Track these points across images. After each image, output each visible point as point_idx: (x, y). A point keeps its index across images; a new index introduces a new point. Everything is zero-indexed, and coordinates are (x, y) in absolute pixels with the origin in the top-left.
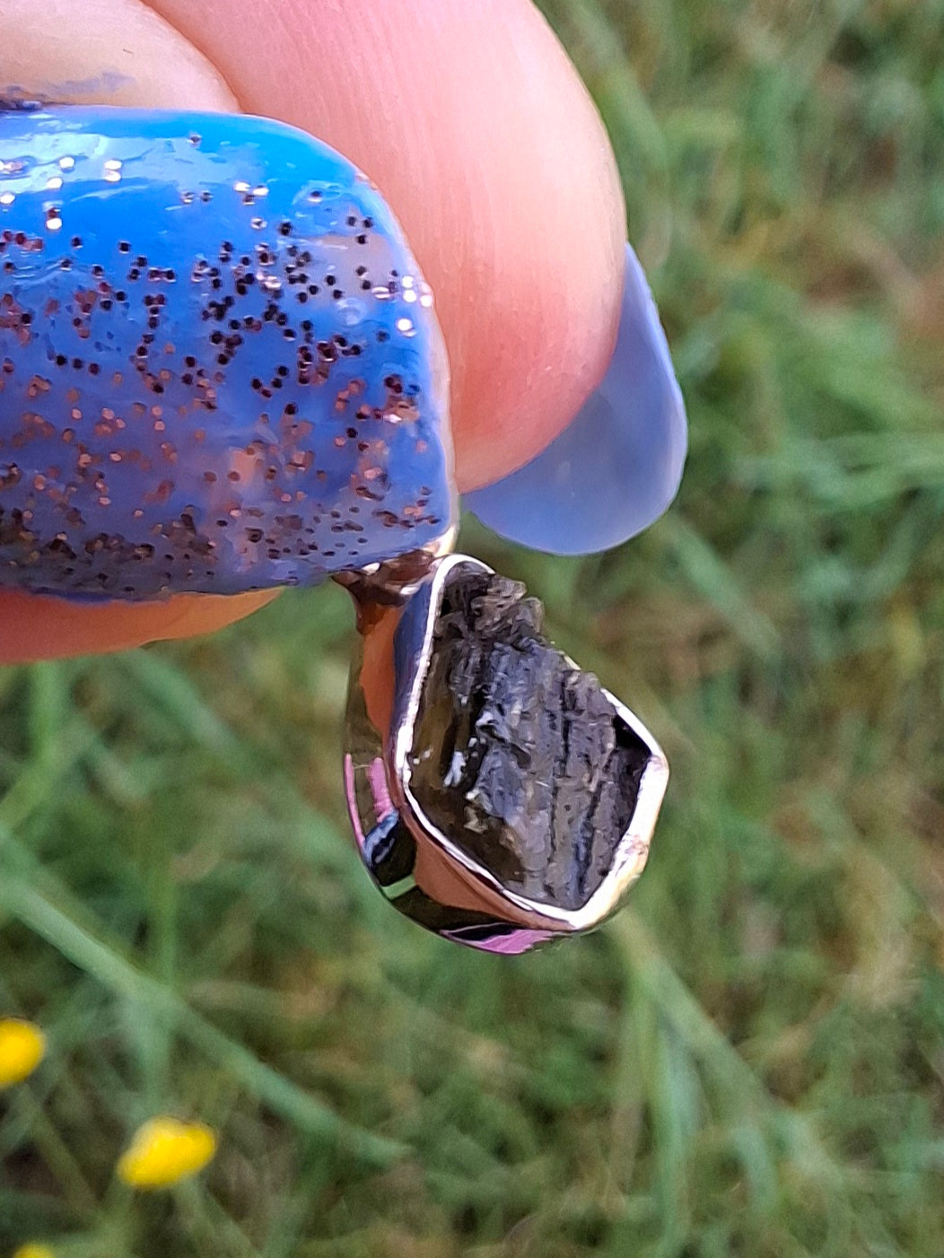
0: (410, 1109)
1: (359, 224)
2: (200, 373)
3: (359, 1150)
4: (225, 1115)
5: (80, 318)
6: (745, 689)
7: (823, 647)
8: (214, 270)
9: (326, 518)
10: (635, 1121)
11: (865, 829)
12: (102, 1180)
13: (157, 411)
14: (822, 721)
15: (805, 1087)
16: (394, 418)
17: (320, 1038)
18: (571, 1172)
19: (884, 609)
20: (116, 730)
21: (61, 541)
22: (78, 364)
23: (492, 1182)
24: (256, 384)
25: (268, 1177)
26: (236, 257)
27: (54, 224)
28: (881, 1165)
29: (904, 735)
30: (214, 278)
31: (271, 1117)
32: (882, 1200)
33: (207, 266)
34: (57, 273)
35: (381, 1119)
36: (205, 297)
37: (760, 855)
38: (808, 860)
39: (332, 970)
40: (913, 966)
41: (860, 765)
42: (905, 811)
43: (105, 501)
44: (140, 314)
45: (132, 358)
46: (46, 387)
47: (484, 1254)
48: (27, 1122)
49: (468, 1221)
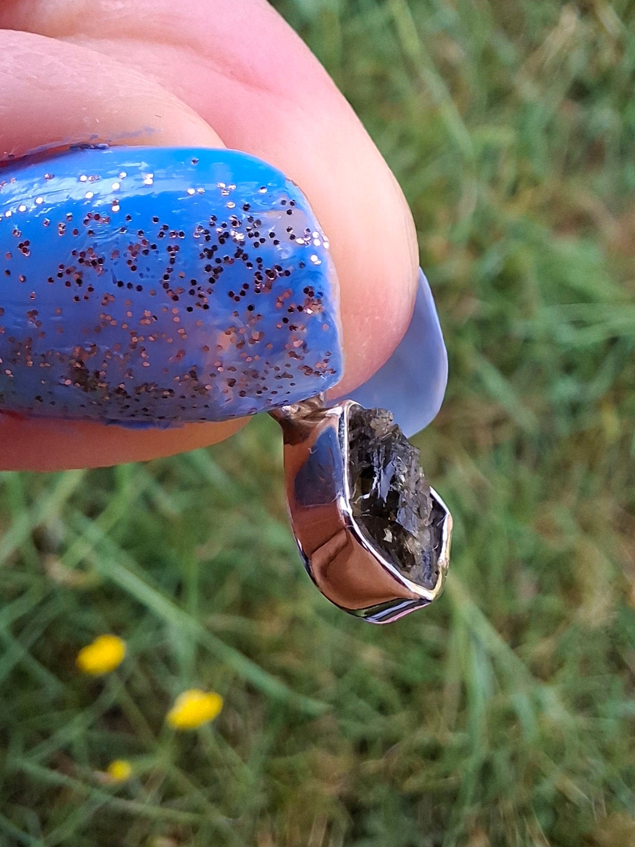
0: (330, 685)
1: (288, 204)
2: (199, 289)
3: (302, 707)
4: (226, 689)
5: (131, 259)
6: (519, 450)
7: (563, 427)
8: (206, 231)
9: (272, 371)
10: (457, 692)
11: (587, 528)
12: (157, 725)
13: (175, 311)
14: (562, 468)
15: (553, 672)
16: (309, 312)
17: (279, 646)
18: (421, 720)
19: (598, 406)
20: (164, 476)
21: (121, 389)
22: (130, 286)
23: (376, 725)
24: (231, 294)
25: (250, 723)
26: (219, 224)
27: (116, 208)
28: (596, 715)
29: (609, 476)
30: (206, 235)
31: (252, 690)
32: (596, 734)
33: (202, 229)
34: (118, 235)
35: (314, 690)
36: (201, 246)
37: (528, 543)
38: (554, 546)
39: (286, 609)
40: (614, 604)
41: (584, 492)
42: (609, 517)
43: (147, 364)
44: (165, 256)
45: (161, 282)
46: (112, 298)
47: (372, 765)
48: (115, 694)
49: (363, 747)
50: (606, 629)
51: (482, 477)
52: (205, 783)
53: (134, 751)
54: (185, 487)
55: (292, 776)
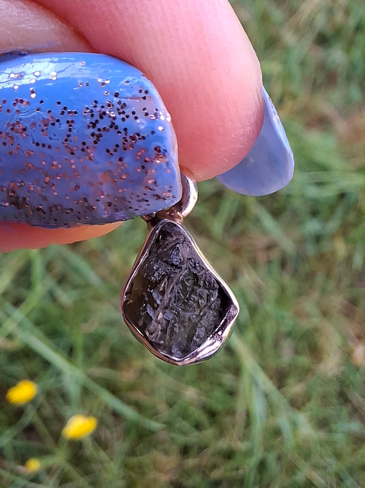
0: (165, 412)
1: (143, 92)
2: (87, 148)
4: (100, 414)
5: (44, 129)
6: (283, 264)
7: (311, 250)
8: (91, 110)
9: (135, 197)
10: (244, 416)
11: (325, 314)
12: (57, 437)
13: (73, 161)
14: (310, 276)
15: (304, 404)
16: (158, 162)
17: (133, 387)
18: (222, 433)
19: (333, 237)
20: (62, 280)
21: (40, 208)
22: (44, 145)
23: (194, 437)
24: (108, 151)
25: (115, 435)
26: (99, 106)
27: (33, 96)
28: (331, 431)
29: (339, 281)
30: (91, 113)
31: (116, 415)
32: (331, 443)
33: (88, 109)
34: (35, 113)
35: (154, 415)
36: (88, 120)
37: (288, 324)
38: (305, 324)
39: (138, 363)
40: (341, 362)
41: (323, 291)
42: (339, 307)
43: (55, 194)
44: (65, 126)
45: (63, 143)
46: (32, 153)
47: (191, 462)
48: (31, 417)
49: (185, 451)
50: (337, 377)
51: (261, 282)
52: (87, 473)
53: (43, 453)
54: (75, 287)
55: (141, 469)
